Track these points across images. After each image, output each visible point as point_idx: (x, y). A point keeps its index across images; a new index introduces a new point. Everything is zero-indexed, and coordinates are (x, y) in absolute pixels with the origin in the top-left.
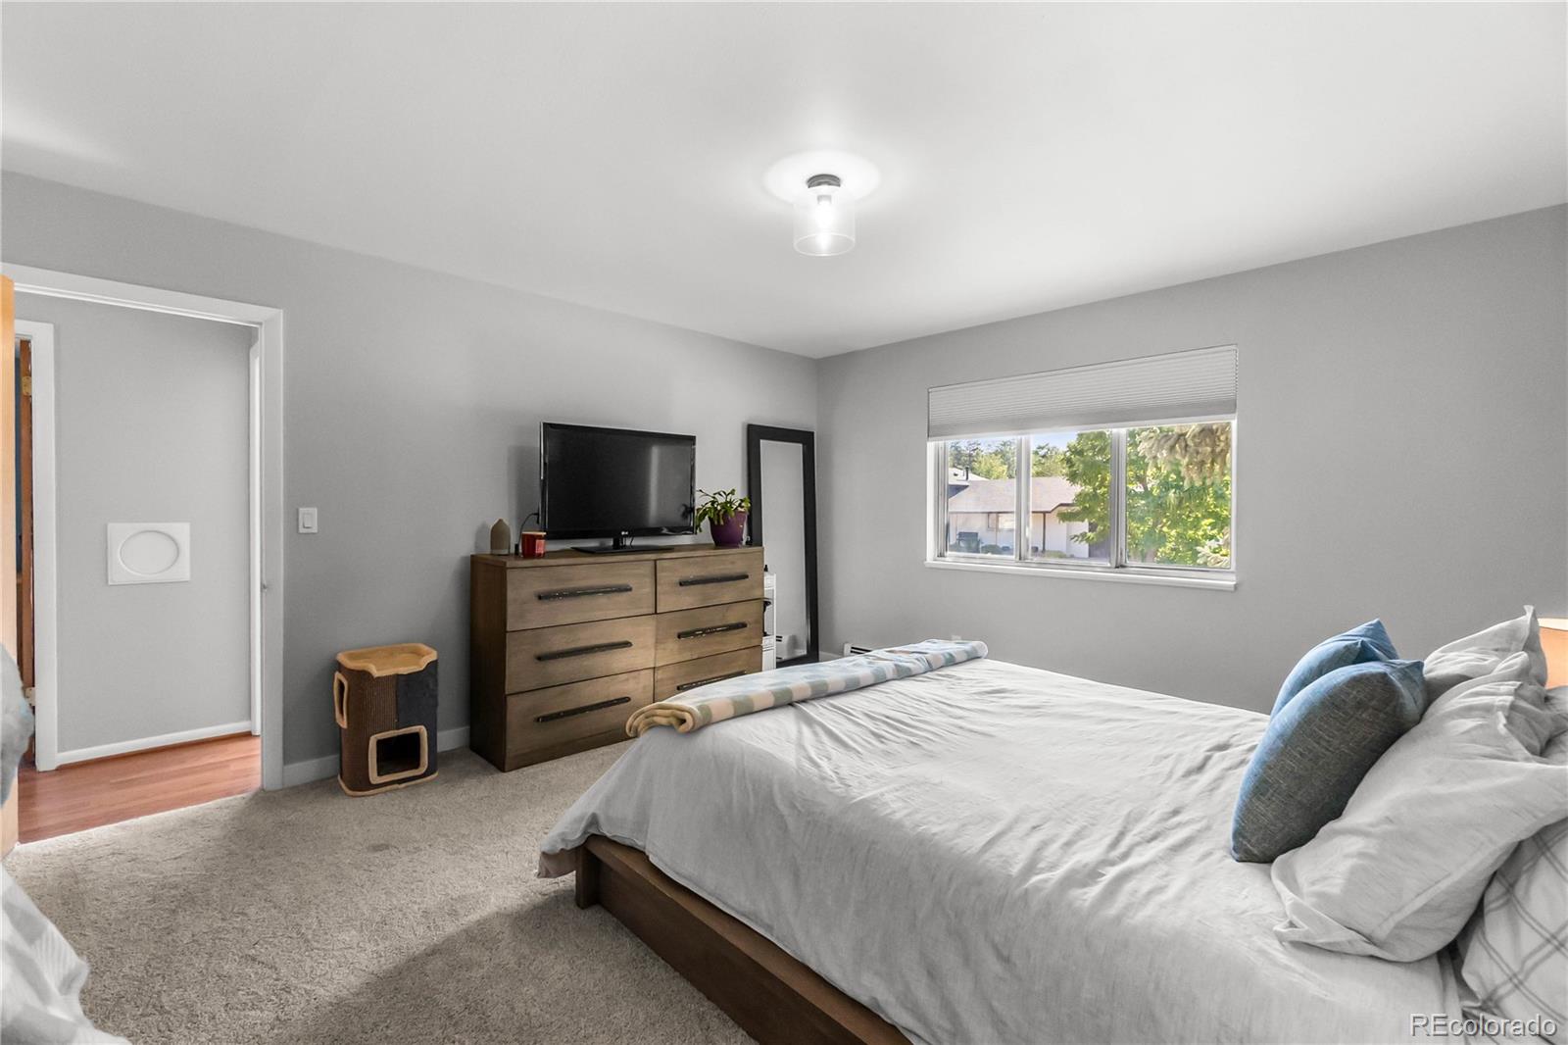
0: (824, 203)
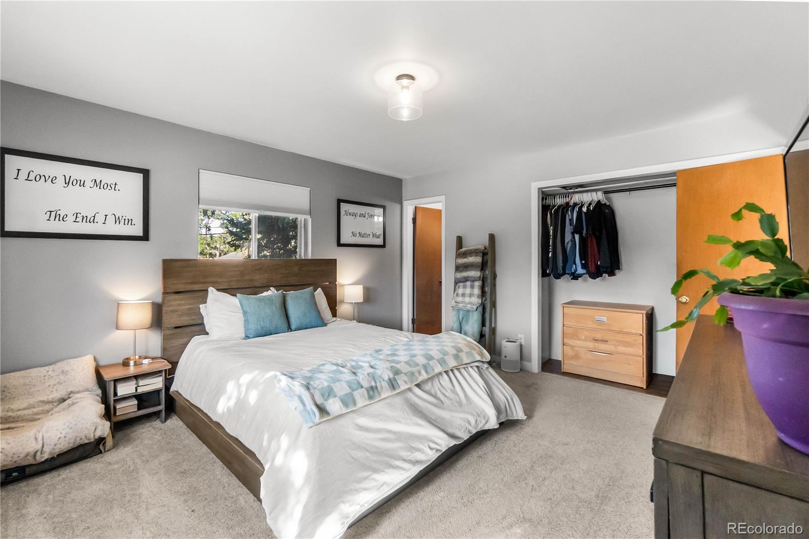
0: (405, 91)
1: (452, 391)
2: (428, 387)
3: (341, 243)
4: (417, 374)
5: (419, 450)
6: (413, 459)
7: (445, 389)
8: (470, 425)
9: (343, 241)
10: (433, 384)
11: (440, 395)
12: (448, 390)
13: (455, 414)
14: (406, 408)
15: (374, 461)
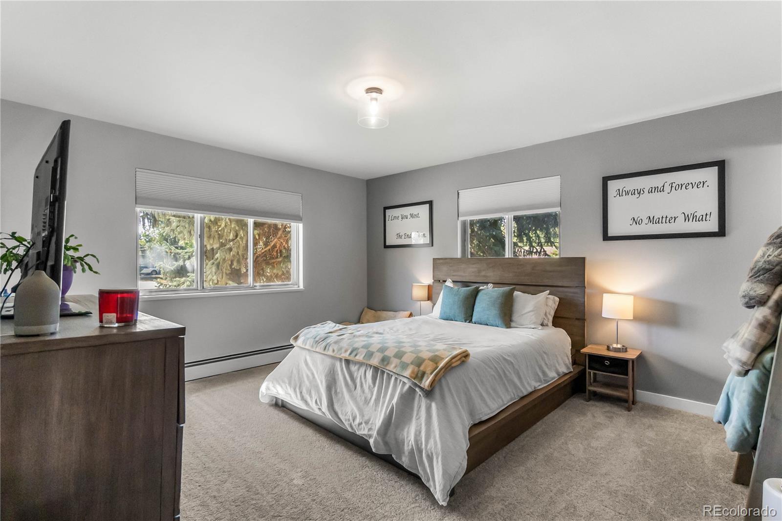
0: (374, 102)
1: (369, 388)
2: (354, 368)
3: (609, 235)
4: (343, 350)
5: (311, 397)
6: (305, 397)
7: (366, 381)
8: (354, 421)
9: (611, 232)
10: (359, 369)
11: (358, 381)
12: (367, 384)
13: (351, 403)
14: (327, 369)
15: (295, 380)
